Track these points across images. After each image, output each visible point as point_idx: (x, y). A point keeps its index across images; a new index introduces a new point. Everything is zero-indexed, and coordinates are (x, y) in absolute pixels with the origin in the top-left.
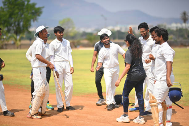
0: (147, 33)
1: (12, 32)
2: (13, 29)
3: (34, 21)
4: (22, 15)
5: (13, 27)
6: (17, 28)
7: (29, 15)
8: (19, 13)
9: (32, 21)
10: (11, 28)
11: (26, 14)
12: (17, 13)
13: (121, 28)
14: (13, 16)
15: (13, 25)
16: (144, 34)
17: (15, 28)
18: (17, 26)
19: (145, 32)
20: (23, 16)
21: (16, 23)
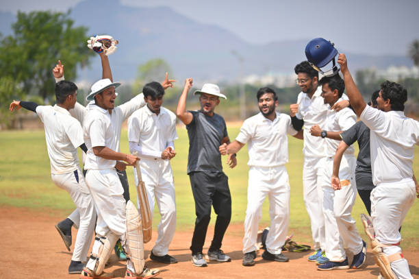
0: (311, 84)
1: (36, 90)
2: (38, 86)
3: (82, 66)
4: (56, 53)
5: (37, 80)
6: (46, 84)
7: (73, 54)
8: (50, 50)
9: (78, 66)
10: (34, 83)
11: (64, 51)
12: (46, 50)
13: (276, 80)
14: (37, 57)
15: (36, 76)
16: (306, 86)
17: (41, 83)
18: (46, 79)
19: (306, 83)
20: (59, 56)
21: (44, 73)
